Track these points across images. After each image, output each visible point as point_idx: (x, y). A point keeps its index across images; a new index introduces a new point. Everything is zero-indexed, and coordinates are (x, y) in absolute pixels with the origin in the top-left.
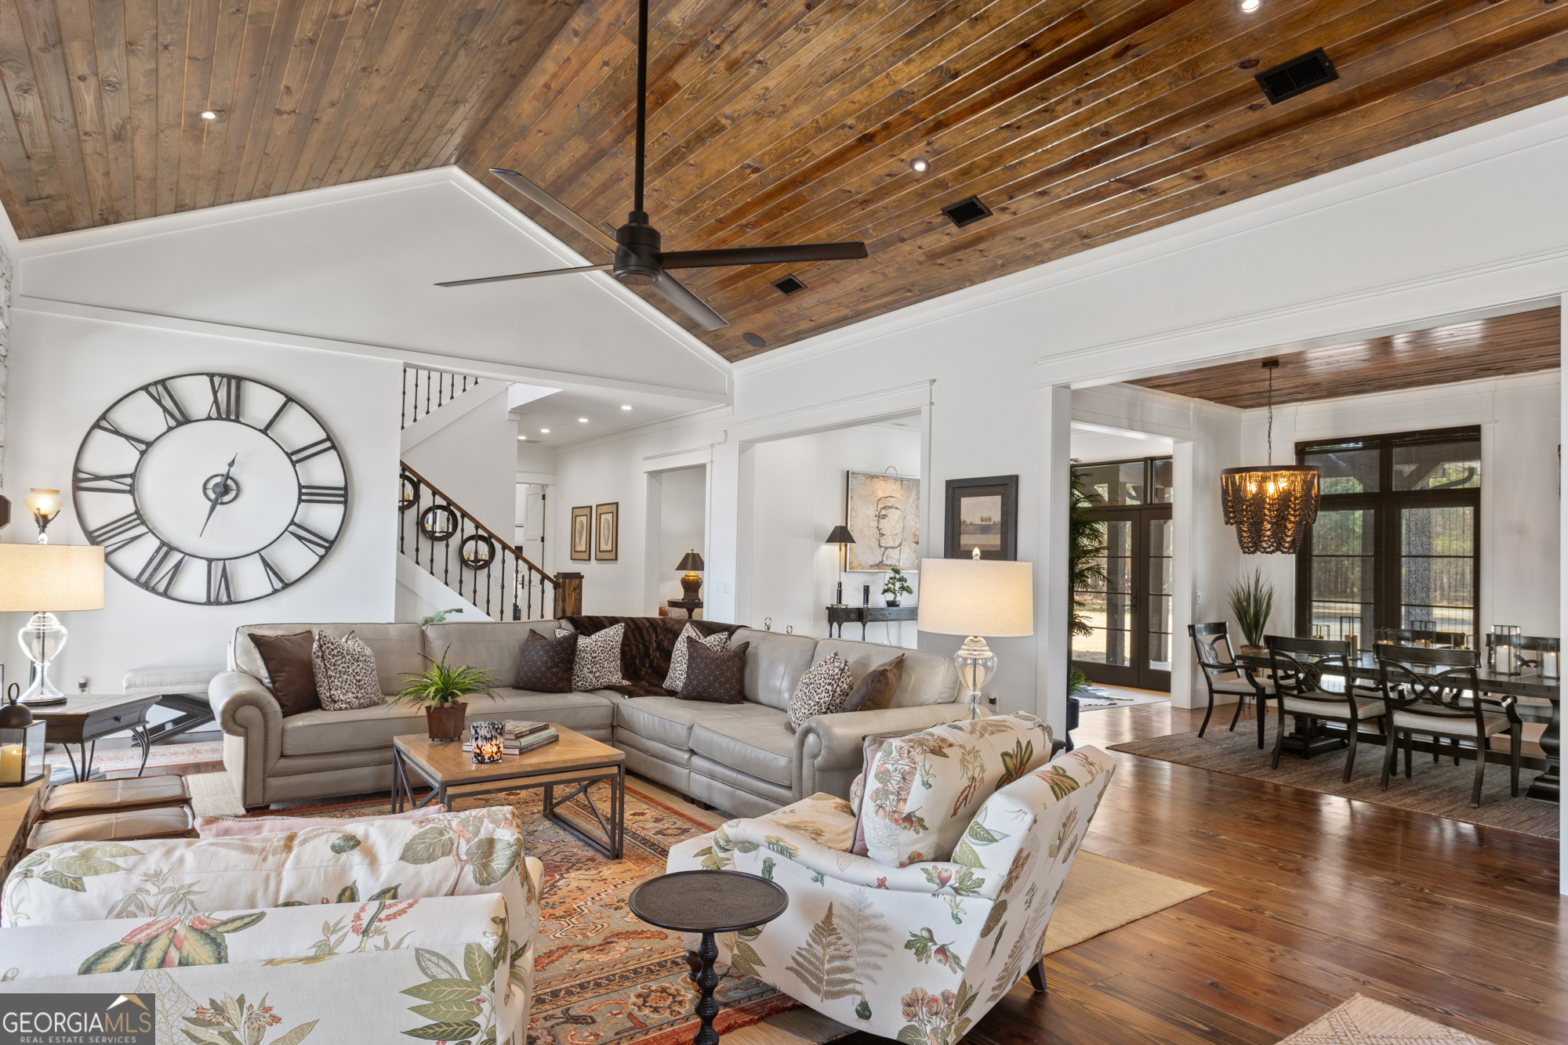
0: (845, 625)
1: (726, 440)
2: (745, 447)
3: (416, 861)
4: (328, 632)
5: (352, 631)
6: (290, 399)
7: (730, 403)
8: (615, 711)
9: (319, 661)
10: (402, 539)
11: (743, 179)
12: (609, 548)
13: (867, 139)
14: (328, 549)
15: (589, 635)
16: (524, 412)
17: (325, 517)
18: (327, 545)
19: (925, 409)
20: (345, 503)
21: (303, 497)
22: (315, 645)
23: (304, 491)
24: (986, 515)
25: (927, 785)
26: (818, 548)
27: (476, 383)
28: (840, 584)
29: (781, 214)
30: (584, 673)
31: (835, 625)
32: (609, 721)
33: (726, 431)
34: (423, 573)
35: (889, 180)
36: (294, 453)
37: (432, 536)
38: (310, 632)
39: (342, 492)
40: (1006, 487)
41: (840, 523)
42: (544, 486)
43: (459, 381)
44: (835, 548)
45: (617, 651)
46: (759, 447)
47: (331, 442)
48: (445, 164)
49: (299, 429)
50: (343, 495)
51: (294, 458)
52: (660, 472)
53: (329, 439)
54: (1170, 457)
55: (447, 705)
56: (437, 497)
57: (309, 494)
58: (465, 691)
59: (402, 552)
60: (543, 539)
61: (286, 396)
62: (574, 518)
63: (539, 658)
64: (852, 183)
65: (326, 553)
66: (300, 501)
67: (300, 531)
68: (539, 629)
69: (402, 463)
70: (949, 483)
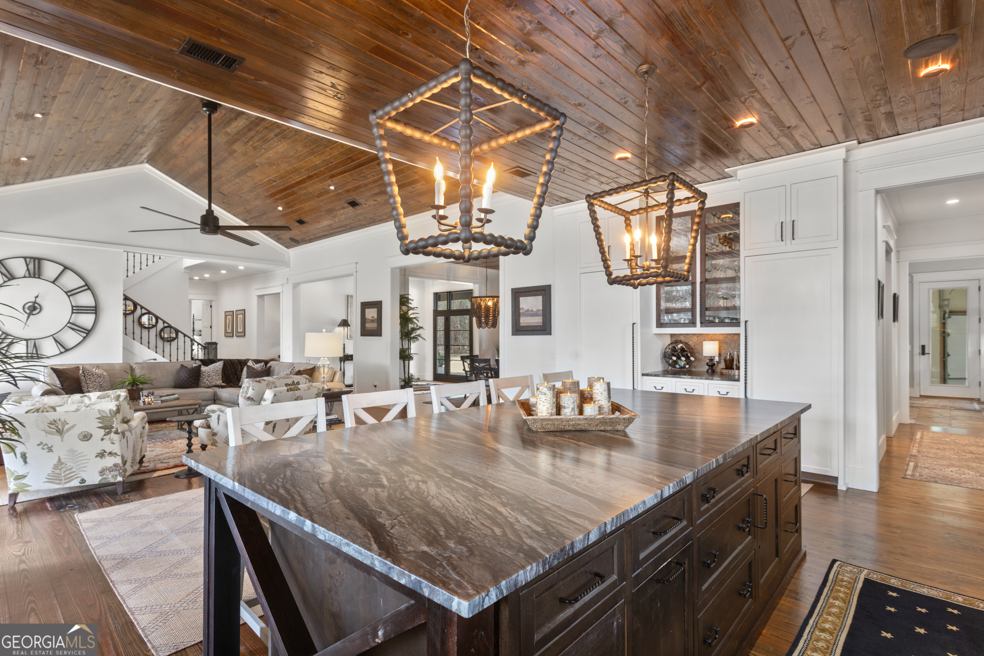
0: (346, 362)
1: (288, 283)
2: (296, 286)
3: (101, 399)
4: (87, 367)
5: (98, 366)
6: (66, 268)
7: (288, 266)
8: (215, 394)
9: (82, 377)
10: (126, 328)
11: (270, 184)
12: (241, 331)
13: (310, 177)
14: (87, 334)
15: (207, 366)
16: (191, 269)
17: (86, 320)
18: (87, 332)
19: (355, 274)
20: (96, 313)
21: (74, 311)
22: (81, 371)
23: (74, 308)
24: (373, 316)
25: (253, 389)
26: (334, 329)
27: (160, 258)
28: (344, 345)
29: (289, 197)
30: (205, 380)
31: (342, 362)
32: (212, 398)
33: (287, 279)
34: (137, 344)
35: (323, 190)
36: (68, 292)
37: (142, 326)
38: (78, 367)
39: (94, 309)
40: (378, 305)
41: (345, 318)
42: (211, 301)
43: (150, 258)
44: (342, 328)
45: (220, 372)
46: (303, 287)
47: (88, 287)
48: (142, 162)
49: (71, 281)
50: (95, 310)
51: (69, 294)
52: (264, 295)
53: (86, 285)
54: (472, 290)
55: (134, 388)
56: (143, 310)
57: (77, 310)
58: (142, 383)
59: (126, 334)
60: (211, 327)
61: (64, 266)
62: (226, 317)
63: (184, 375)
64: (311, 190)
65: (87, 335)
66: (73, 313)
67: (73, 326)
68: (185, 364)
69: (124, 295)
70: (362, 303)
